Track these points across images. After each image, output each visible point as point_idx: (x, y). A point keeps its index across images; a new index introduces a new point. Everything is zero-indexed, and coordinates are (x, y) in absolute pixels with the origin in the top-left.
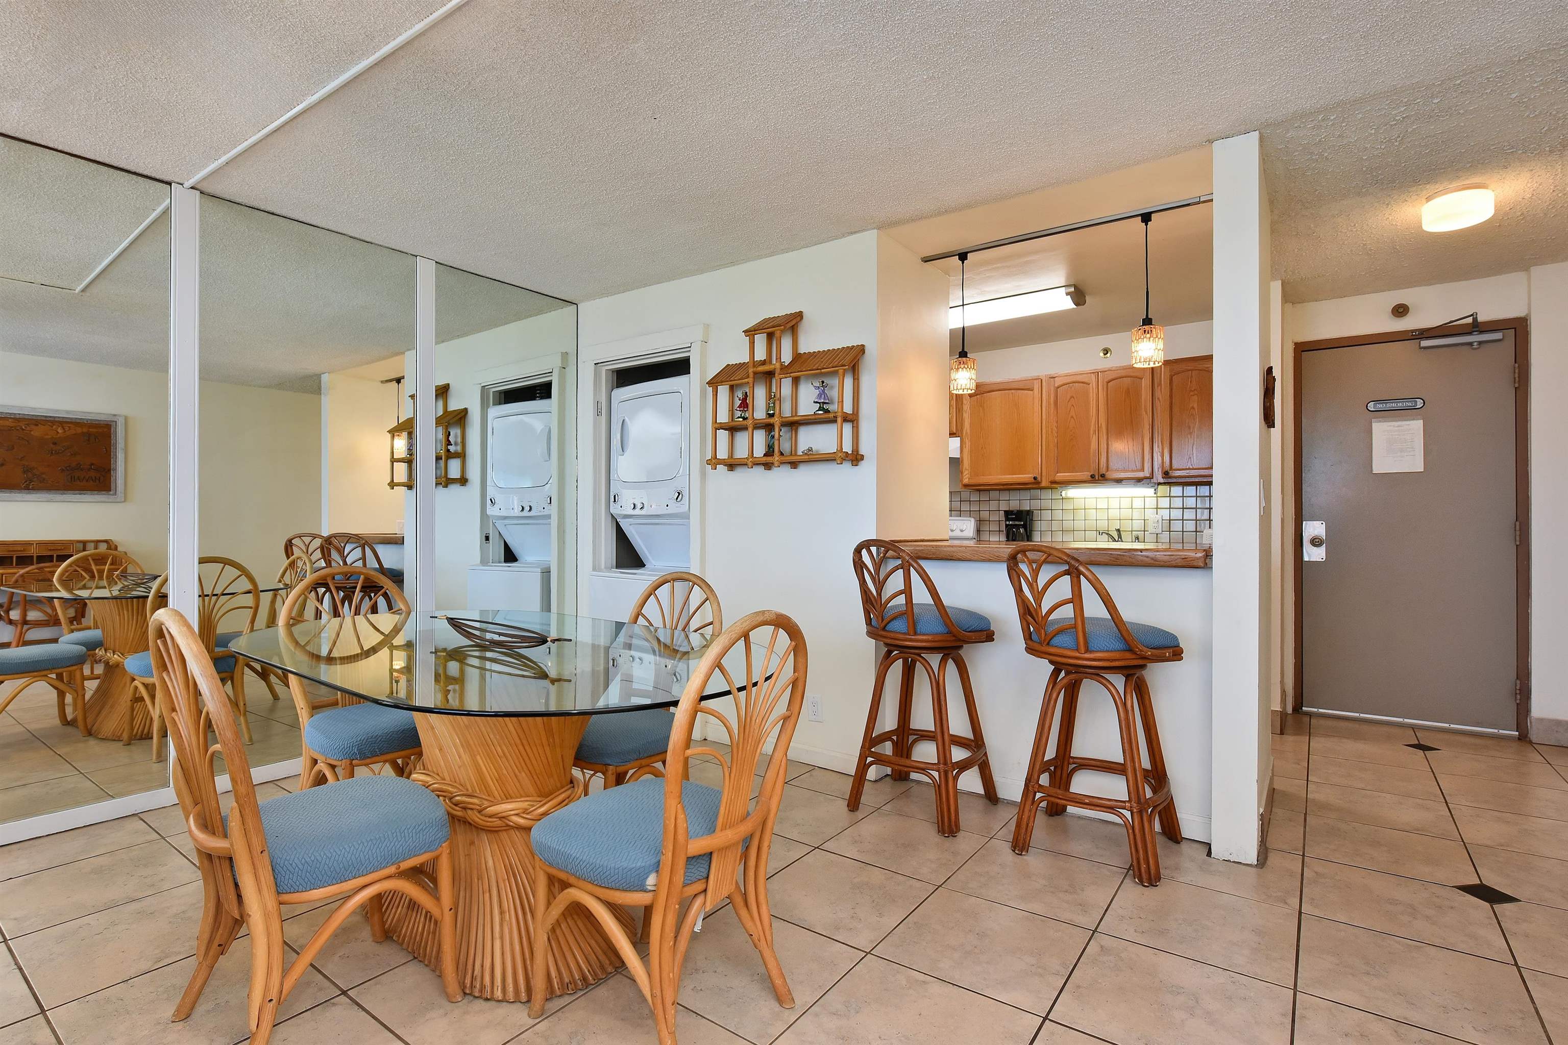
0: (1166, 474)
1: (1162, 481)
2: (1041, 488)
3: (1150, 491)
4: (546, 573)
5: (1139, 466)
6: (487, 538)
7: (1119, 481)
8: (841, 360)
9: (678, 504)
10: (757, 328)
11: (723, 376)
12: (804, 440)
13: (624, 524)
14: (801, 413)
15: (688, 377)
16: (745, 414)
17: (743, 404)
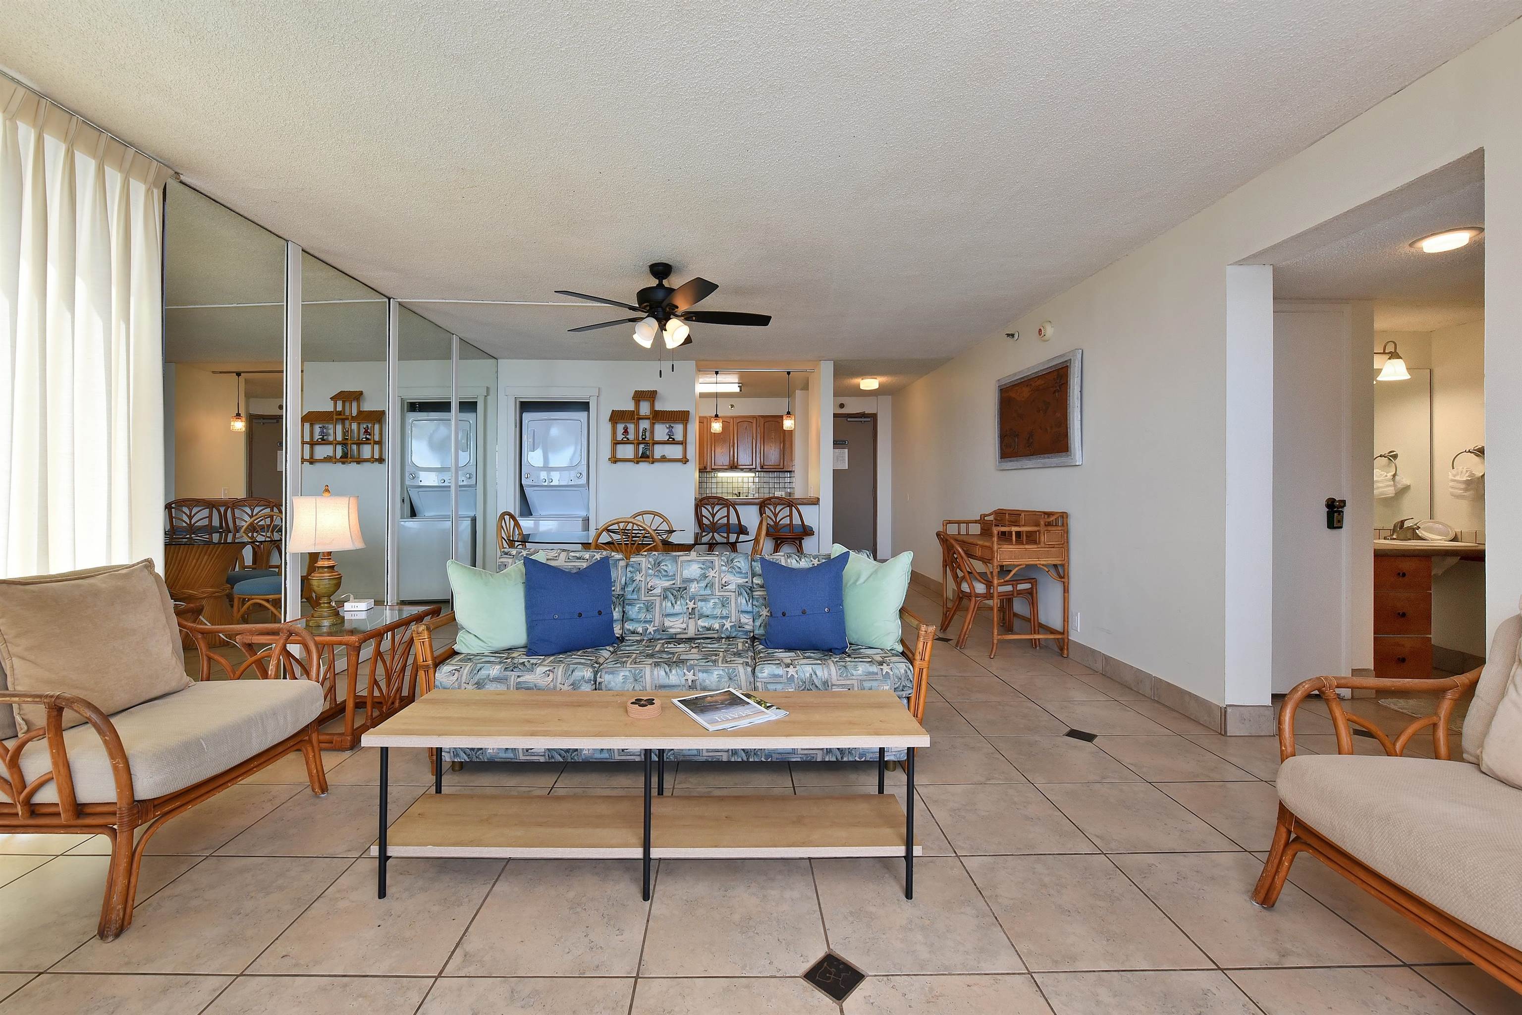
0: (762, 467)
1: (760, 470)
2: (707, 472)
3: (753, 475)
4: (474, 520)
5: (751, 464)
6: (403, 501)
7: (742, 470)
8: (682, 417)
9: (580, 480)
10: (639, 396)
11: (617, 417)
12: (659, 451)
13: (527, 491)
14: (656, 439)
15: (586, 413)
16: (627, 437)
17: (626, 431)
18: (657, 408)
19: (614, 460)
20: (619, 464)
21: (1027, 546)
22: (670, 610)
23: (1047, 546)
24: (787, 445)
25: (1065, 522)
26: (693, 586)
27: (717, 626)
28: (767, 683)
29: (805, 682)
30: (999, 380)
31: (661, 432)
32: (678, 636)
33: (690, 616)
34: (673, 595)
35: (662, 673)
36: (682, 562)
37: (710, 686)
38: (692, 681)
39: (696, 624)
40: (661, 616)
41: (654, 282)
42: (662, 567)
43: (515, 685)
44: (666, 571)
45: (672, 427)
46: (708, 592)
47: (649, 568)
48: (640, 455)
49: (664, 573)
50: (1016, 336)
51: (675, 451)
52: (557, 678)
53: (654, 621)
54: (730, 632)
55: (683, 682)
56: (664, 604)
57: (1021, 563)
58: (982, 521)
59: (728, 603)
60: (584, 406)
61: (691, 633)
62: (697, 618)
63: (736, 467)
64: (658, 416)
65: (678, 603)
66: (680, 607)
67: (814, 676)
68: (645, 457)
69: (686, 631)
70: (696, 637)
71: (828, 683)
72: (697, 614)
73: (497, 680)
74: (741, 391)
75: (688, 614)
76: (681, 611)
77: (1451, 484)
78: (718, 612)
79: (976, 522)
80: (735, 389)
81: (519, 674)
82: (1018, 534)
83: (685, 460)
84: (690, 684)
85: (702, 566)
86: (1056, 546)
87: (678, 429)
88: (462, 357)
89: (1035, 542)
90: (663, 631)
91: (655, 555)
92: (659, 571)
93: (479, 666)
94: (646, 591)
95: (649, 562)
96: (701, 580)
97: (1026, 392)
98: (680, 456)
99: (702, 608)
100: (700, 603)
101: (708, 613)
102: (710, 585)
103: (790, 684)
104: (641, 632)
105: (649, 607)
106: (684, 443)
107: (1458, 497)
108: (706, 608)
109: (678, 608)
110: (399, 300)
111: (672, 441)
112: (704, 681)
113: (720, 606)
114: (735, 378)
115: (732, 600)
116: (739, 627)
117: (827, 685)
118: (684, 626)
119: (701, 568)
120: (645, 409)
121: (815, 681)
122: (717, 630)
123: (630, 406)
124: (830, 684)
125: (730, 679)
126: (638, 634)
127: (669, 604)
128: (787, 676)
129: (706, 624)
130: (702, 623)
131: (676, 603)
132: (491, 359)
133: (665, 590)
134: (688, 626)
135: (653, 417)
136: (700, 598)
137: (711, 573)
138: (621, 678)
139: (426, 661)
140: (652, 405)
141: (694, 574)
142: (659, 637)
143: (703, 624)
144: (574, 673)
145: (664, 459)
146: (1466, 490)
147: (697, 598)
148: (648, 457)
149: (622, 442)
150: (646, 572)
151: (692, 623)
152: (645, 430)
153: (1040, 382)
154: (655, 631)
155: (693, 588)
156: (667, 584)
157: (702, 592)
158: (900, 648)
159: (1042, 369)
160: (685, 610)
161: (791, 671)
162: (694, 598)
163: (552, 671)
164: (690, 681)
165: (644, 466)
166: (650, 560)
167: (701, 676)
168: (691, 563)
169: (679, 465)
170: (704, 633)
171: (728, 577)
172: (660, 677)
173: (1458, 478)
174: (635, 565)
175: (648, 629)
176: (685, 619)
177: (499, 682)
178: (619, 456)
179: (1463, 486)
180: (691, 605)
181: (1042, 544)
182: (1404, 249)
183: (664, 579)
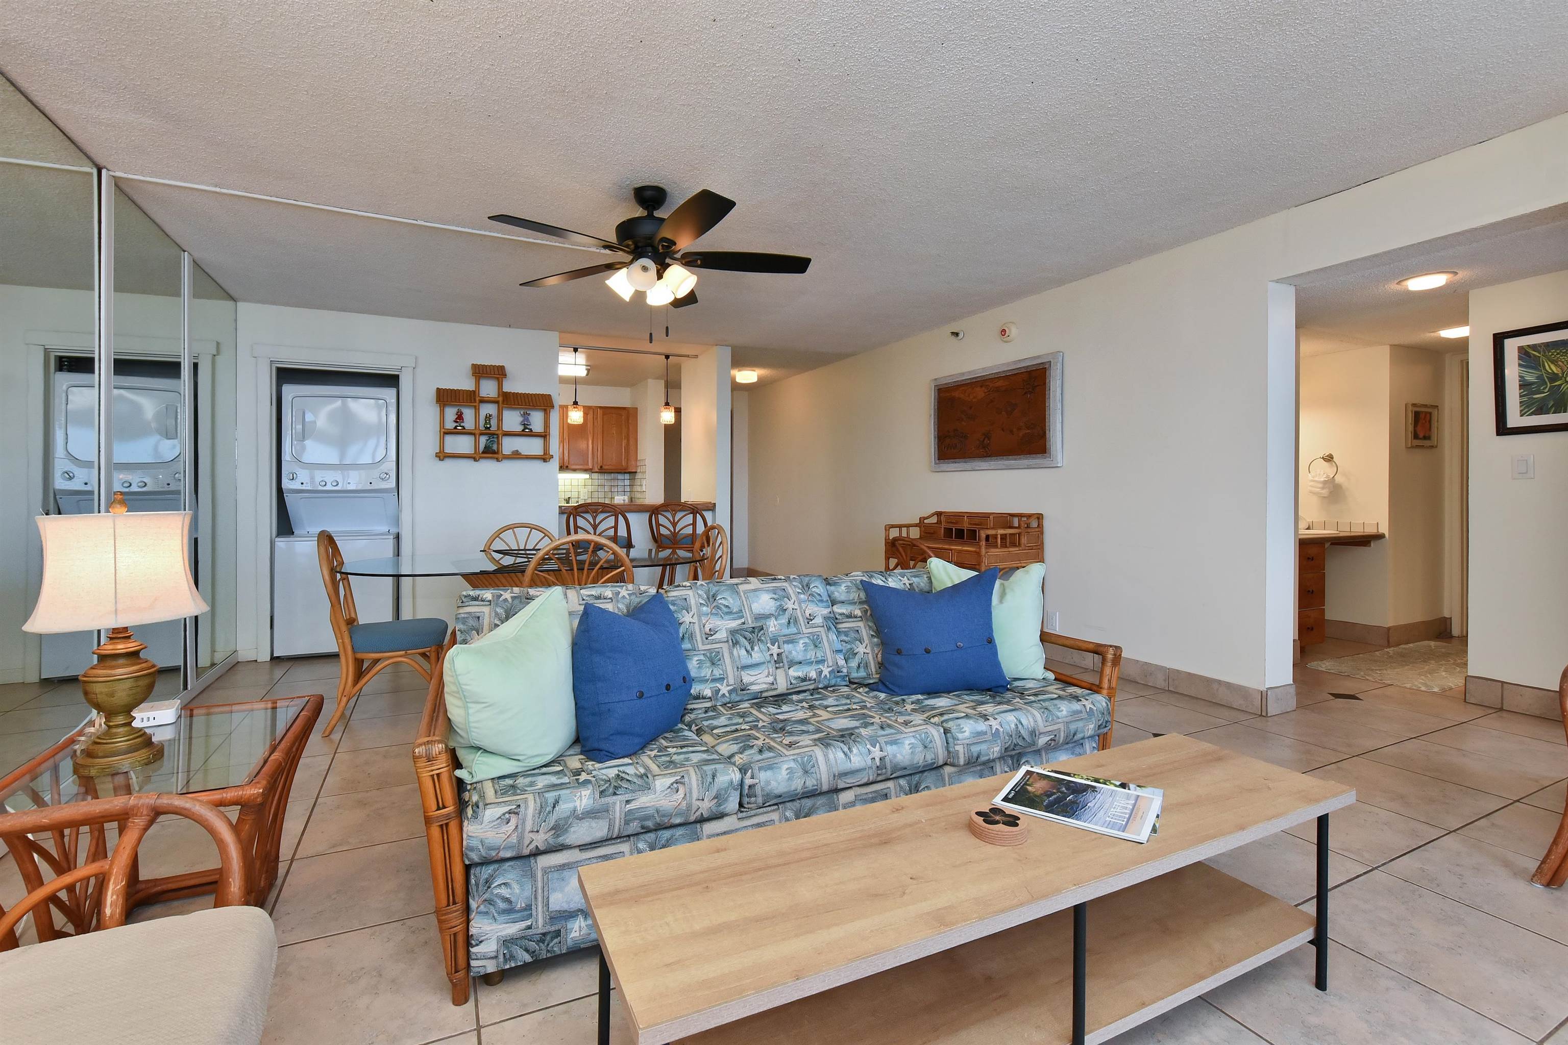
3: (587, 476)
5: (586, 464)
7: (575, 470)
8: (543, 403)
9: (385, 483)
10: (480, 372)
11: (445, 397)
12: (509, 445)
13: (289, 499)
14: (506, 428)
15: (394, 391)
16: (462, 424)
17: (460, 417)
18: (505, 390)
19: (442, 455)
20: (449, 463)
21: (1011, 549)
22: (746, 660)
23: (1027, 548)
24: (631, 442)
25: (1041, 523)
26: (772, 624)
27: (813, 675)
28: (970, 744)
29: (1011, 736)
30: (936, 379)
31: (512, 420)
32: (765, 695)
33: (777, 665)
34: (746, 638)
35: (840, 755)
36: (745, 592)
37: (903, 761)
38: (881, 759)
39: (787, 675)
40: (735, 669)
41: (639, 212)
42: (720, 601)
43: (623, 816)
44: (727, 607)
45: (529, 414)
46: (793, 630)
47: (701, 604)
48: (481, 450)
49: (726, 610)
50: (961, 335)
51: (533, 446)
52: (691, 793)
53: (727, 678)
54: (829, 680)
55: (869, 762)
56: (735, 652)
57: (1005, 566)
58: (921, 524)
59: (820, 643)
60: (390, 380)
61: (782, 686)
62: (787, 667)
63: (567, 467)
64: (509, 400)
65: (756, 648)
66: (760, 655)
67: (1020, 726)
68: (491, 452)
69: (775, 686)
70: (788, 691)
71: (1035, 732)
72: (785, 661)
73: (591, 814)
74: (587, 375)
75: (773, 662)
76: (762, 660)
77: (1312, 483)
78: (811, 655)
79: (916, 525)
80: (581, 372)
81: (628, 797)
82: (1004, 537)
83: (545, 458)
84: (878, 764)
85: (774, 596)
86: (1034, 548)
87: (537, 420)
88: (197, 294)
89: (1013, 544)
90: (742, 690)
91: (702, 585)
92: (718, 607)
93: (551, 796)
94: (704, 637)
95: (700, 596)
96: (779, 615)
97: (980, 393)
98: (540, 452)
99: (790, 652)
100: (786, 646)
101: (800, 657)
102: (792, 621)
103: (995, 741)
104: (710, 695)
105: (714, 660)
106: (544, 436)
107: (1314, 493)
108: (797, 651)
109: (757, 656)
110: (119, 174)
111: (526, 432)
112: (895, 756)
113: (812, 647)
114: (581, 358)
115: (823, 637)
116: (838, 672)
117: (1034, 735)
118: (771, 679)
119: (774, 599)
120: (488, 389)
121: (1022, 732)
122: (815, 680)
123: (466, 384)
124: (1037, 732)
125: (926, 747)
126: (705, 698)
127: (743, 652)
128: (992, 731)
129: (800, 674)
130: (794, 672)
131: (753, 649)
132: (230, 300)
133: (733, 632)
134: (775, 679)
135: (503, 401)
136: (785, 639)
137: (789, 605)
138: (784, 773)
139: (444, 807)
140: (500, 386)
141: (768, 607)
142: (738, 699)
143: (796, 674)
144: (716, 780)
145: (516, 456)
146: (1323, 488)
147: (781, 639)
148: (494, 452)
149: (454, 432)
150: (699, 610)
151: (780, 674)
152: (488, 418)
153: (1000, 383)
154: (730, 692)
155: (773, 626)
156: (734, 624)
157: (786, 631)
158: (1051, 676)
159: (1006, 369)
160: (768, 658)
161: (995, 724)
162: (777, 641)
163: (681, 783)
164: (877, 760)
165: (488, 466)
166: (700, 592)
167: (890, 750)
168: (757, 593)
169: (538, 464)
170: (798, 685)
171: (811, 609)
172: (839, 762)
173: (1316, 479)
174: (678, 602)
175: (720, 690)
176: (771, 670)
177: (595, 818)
178: (448, 450)
179: (1321, 485)
180: (775, 650)
181: (1022, 546)
182: (1393, 287)
183: (727, 617)
